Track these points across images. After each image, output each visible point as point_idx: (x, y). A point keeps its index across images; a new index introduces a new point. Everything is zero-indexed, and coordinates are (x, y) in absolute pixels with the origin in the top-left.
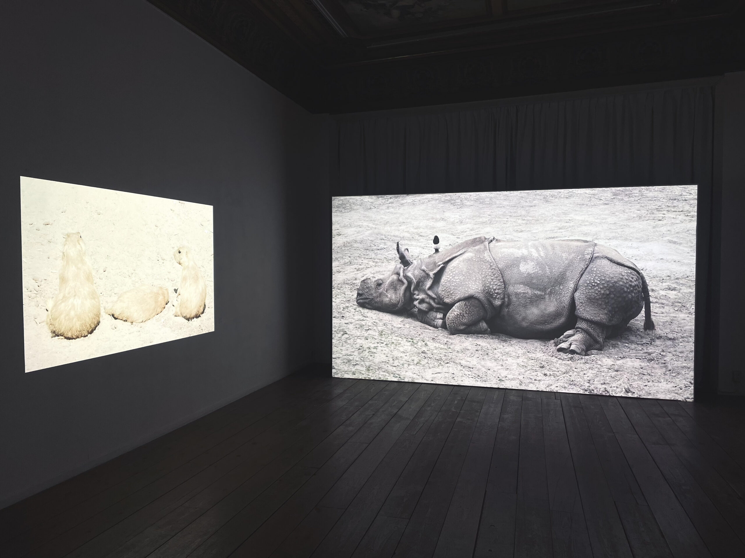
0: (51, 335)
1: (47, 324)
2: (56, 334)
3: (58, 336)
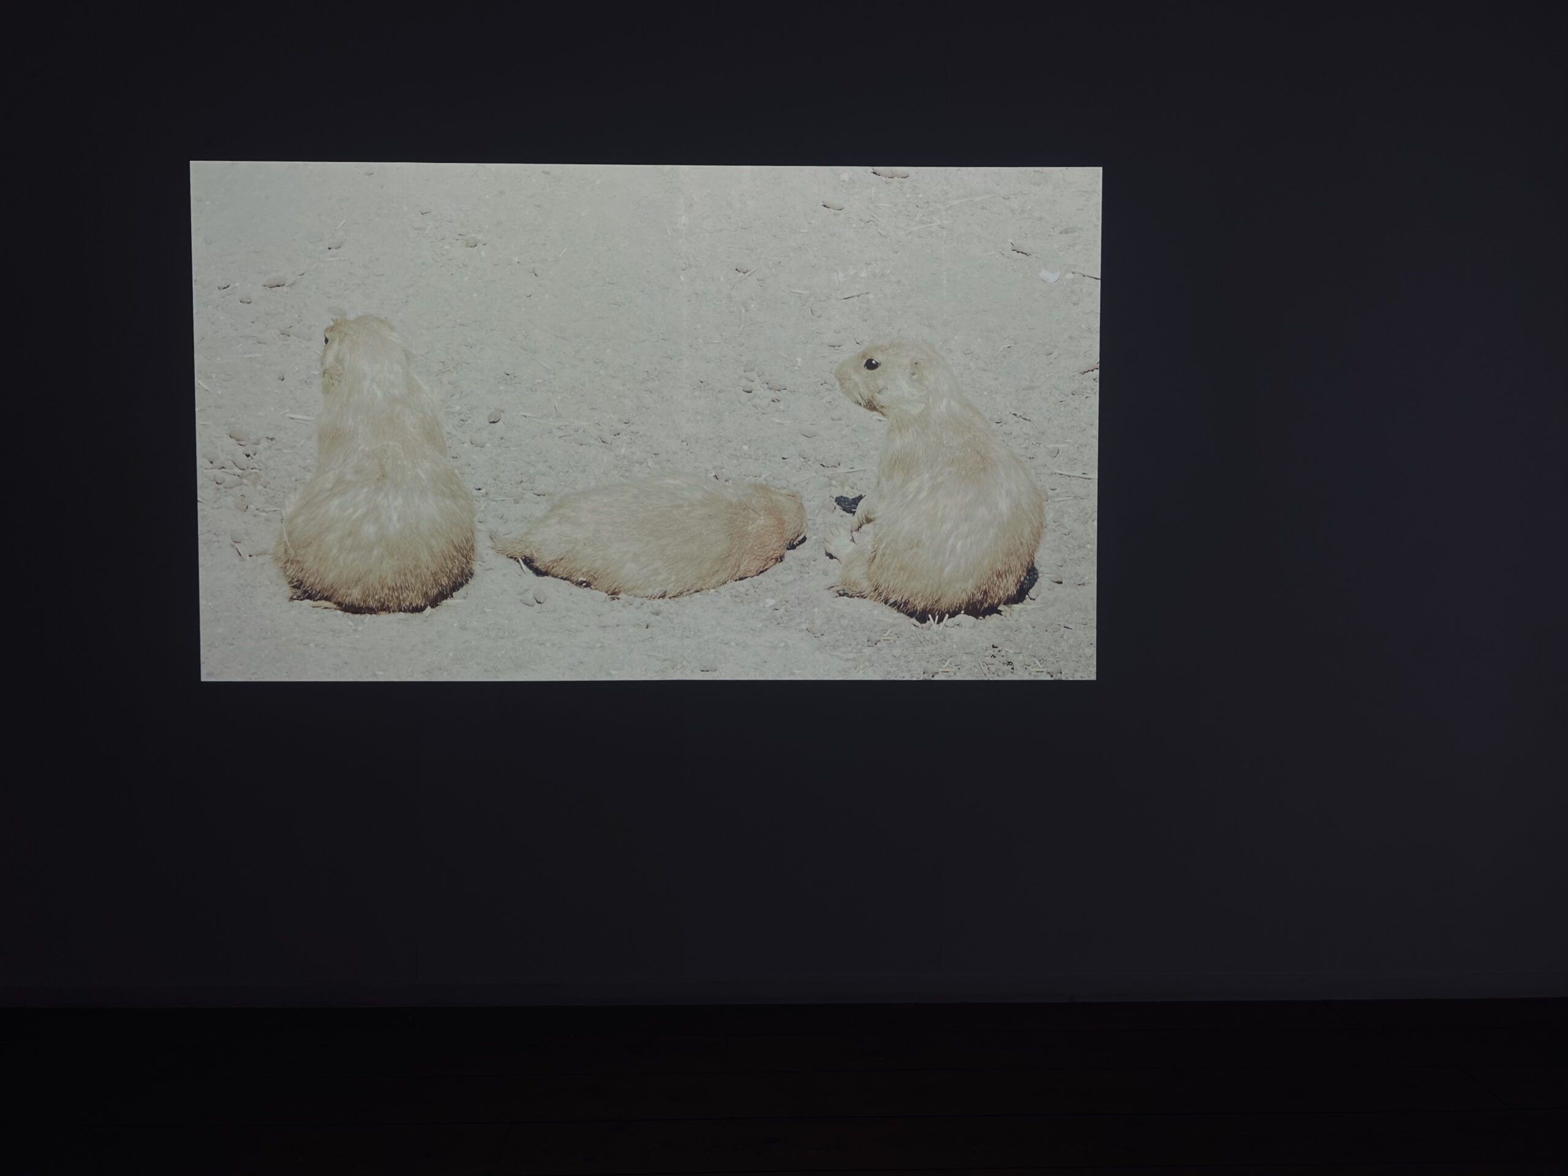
0: (288, 591)
1: (277, 559)
2: (303, 591)
3: (310, 597)
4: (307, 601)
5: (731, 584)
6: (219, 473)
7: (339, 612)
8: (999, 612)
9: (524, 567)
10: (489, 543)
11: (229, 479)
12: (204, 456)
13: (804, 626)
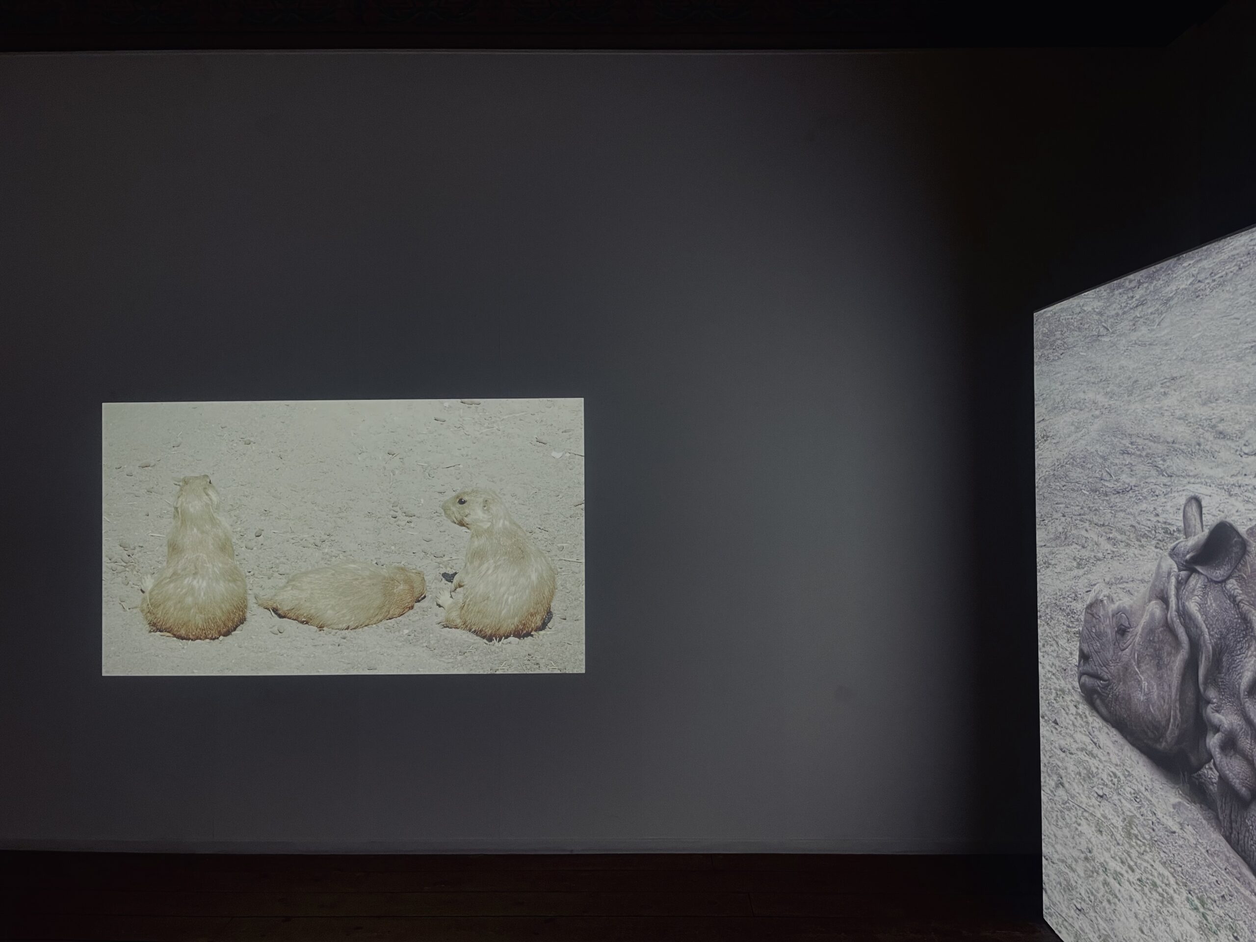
0: (147, 627)
1: (142, 611)
2: (156, 627)
3: (161, 631)
4: (158, 633)
5: (385, 622)
6: (113, 565)
7: (175, 639)
8: (532, 636)
9: (273, 613)
10: (255, 601)
11: (120, 568)
12: (107, 556)
13: (425, 645)
